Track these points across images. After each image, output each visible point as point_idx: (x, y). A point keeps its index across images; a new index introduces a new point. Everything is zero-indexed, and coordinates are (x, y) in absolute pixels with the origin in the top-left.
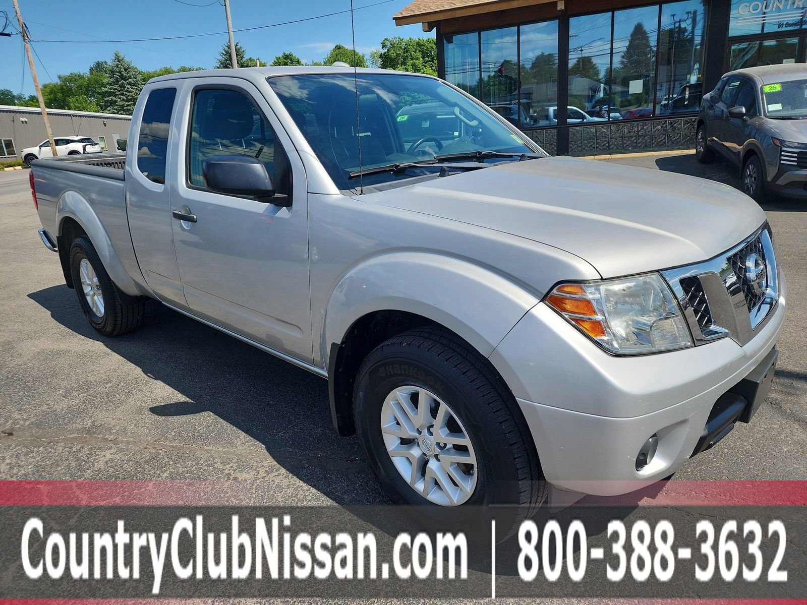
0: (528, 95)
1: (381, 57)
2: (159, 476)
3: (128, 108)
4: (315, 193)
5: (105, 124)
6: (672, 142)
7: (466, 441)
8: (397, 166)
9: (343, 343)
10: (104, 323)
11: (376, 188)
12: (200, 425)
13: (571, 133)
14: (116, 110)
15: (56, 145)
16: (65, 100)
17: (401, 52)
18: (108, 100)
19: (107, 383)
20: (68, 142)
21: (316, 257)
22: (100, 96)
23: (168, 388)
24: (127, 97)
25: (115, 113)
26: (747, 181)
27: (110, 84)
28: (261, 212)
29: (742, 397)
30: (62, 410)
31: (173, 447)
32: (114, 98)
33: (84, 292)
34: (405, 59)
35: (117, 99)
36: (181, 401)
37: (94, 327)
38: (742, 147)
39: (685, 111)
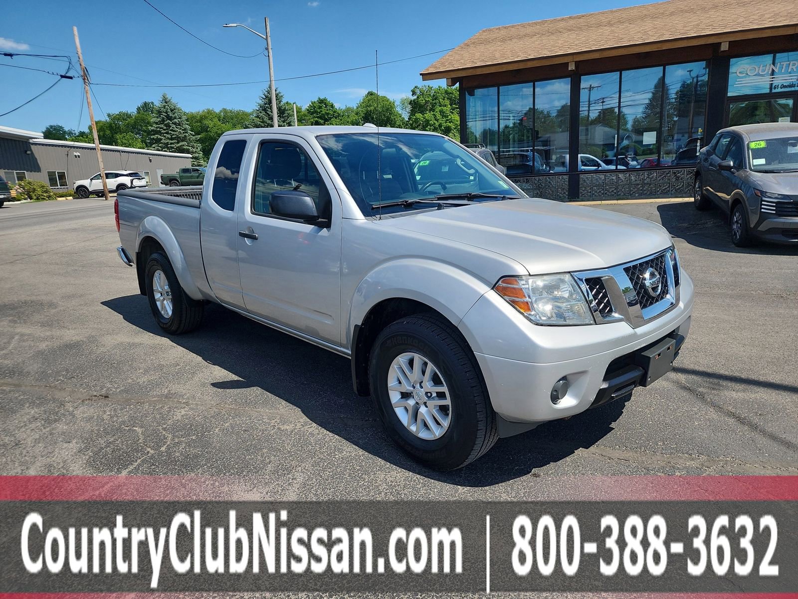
0: (546, 143)
1: (410, 103)
2: (222, 425)
3: (172, 146)
4: (347, 218)
5: (150, 160)
6: (675, 190)
7: (444, 389)
8: (406, 202)
9: (362, 324)
10: (169, 324)
11: (391, 217)
12: (250, 395)
13: (581, 180)
14: (161, 147)
15: (107, 178)
16: (112, 136)
17: (430, 99)
18: (153, 138)
19: (176, 366)
20: (117, 175)
21: (346, 270)
22: (145, 134)
23: (223, 370)
24: (171, 136)
25: (159, 150)
26: (735, 227)
27: (157, 123)
28: (308, 231)
29: (641, 368)
30: (144, 382)
31: (231, 408)
32: (159, 137)
33: (154, 298)
34: (433, 106)
35: (162, 138)
36: (235, 379)
37: (160, 326)
38: (730, 197)
39: (688, 162)
